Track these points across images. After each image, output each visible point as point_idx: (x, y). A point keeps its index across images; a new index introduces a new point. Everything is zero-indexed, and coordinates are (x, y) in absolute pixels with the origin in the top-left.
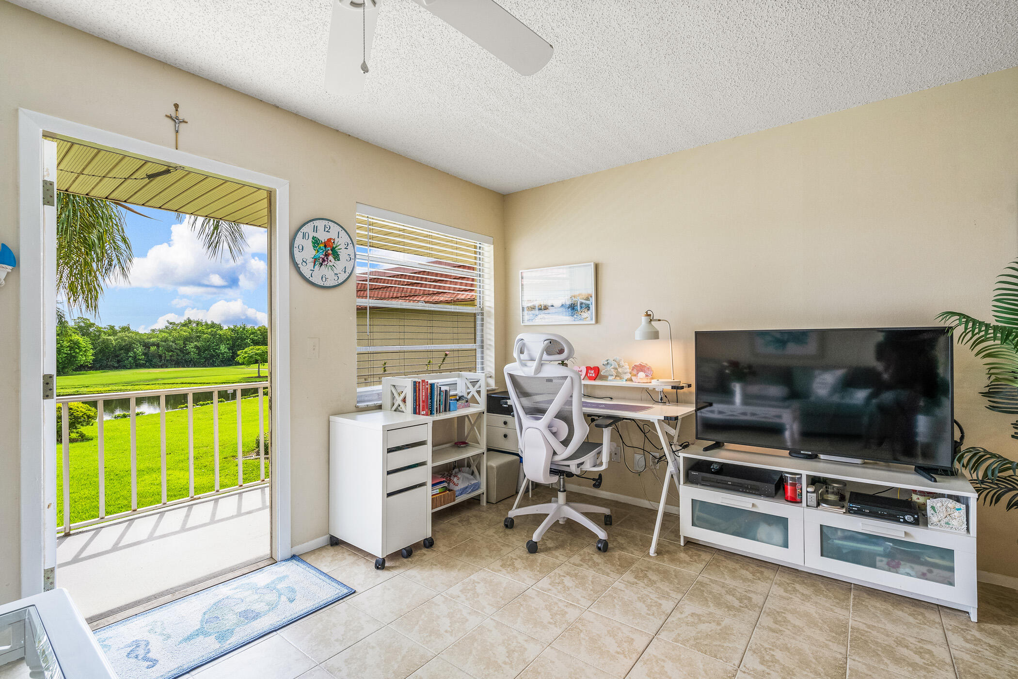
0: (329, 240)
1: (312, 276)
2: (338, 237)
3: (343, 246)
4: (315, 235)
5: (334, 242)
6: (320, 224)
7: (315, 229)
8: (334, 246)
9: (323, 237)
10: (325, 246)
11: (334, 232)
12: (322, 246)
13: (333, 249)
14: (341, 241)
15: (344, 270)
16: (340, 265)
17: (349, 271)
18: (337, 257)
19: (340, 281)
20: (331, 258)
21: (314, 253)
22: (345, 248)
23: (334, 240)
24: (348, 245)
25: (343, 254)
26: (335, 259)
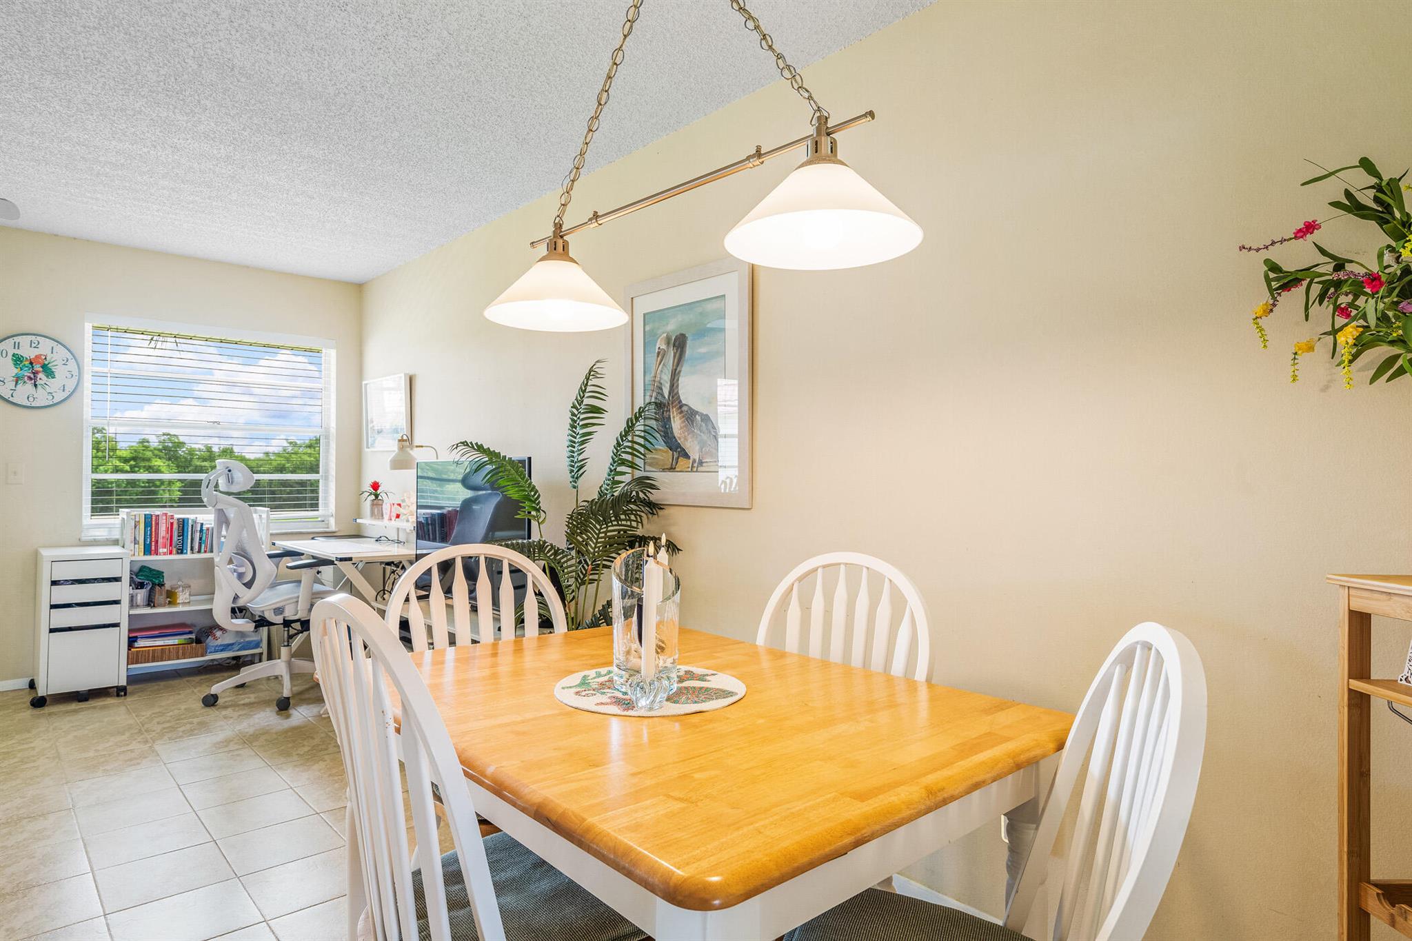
0: (38, 357)
1: (12, 396)
2: (52, 353)
3: (60, 362)
4: (16, 352)
5: (46, 358)
6: (24, 341)
7: (17, 346)
8: (46, 363)
9: (28, 352)
10: (31, 363)
11: (45, 348)
12: (27, 363)
13: (44, 367)
14: (57, 357)
15: (62, 388)
16: (54, 384)
17: (69, 389)
18: (50, 373)
19: (55, 401)
20: (41, 375)
21: (16, 371)
22: (64, 364)
23: (46, 356)
24: (67, 361)
25: (60, 371)
26: (47, 377)
